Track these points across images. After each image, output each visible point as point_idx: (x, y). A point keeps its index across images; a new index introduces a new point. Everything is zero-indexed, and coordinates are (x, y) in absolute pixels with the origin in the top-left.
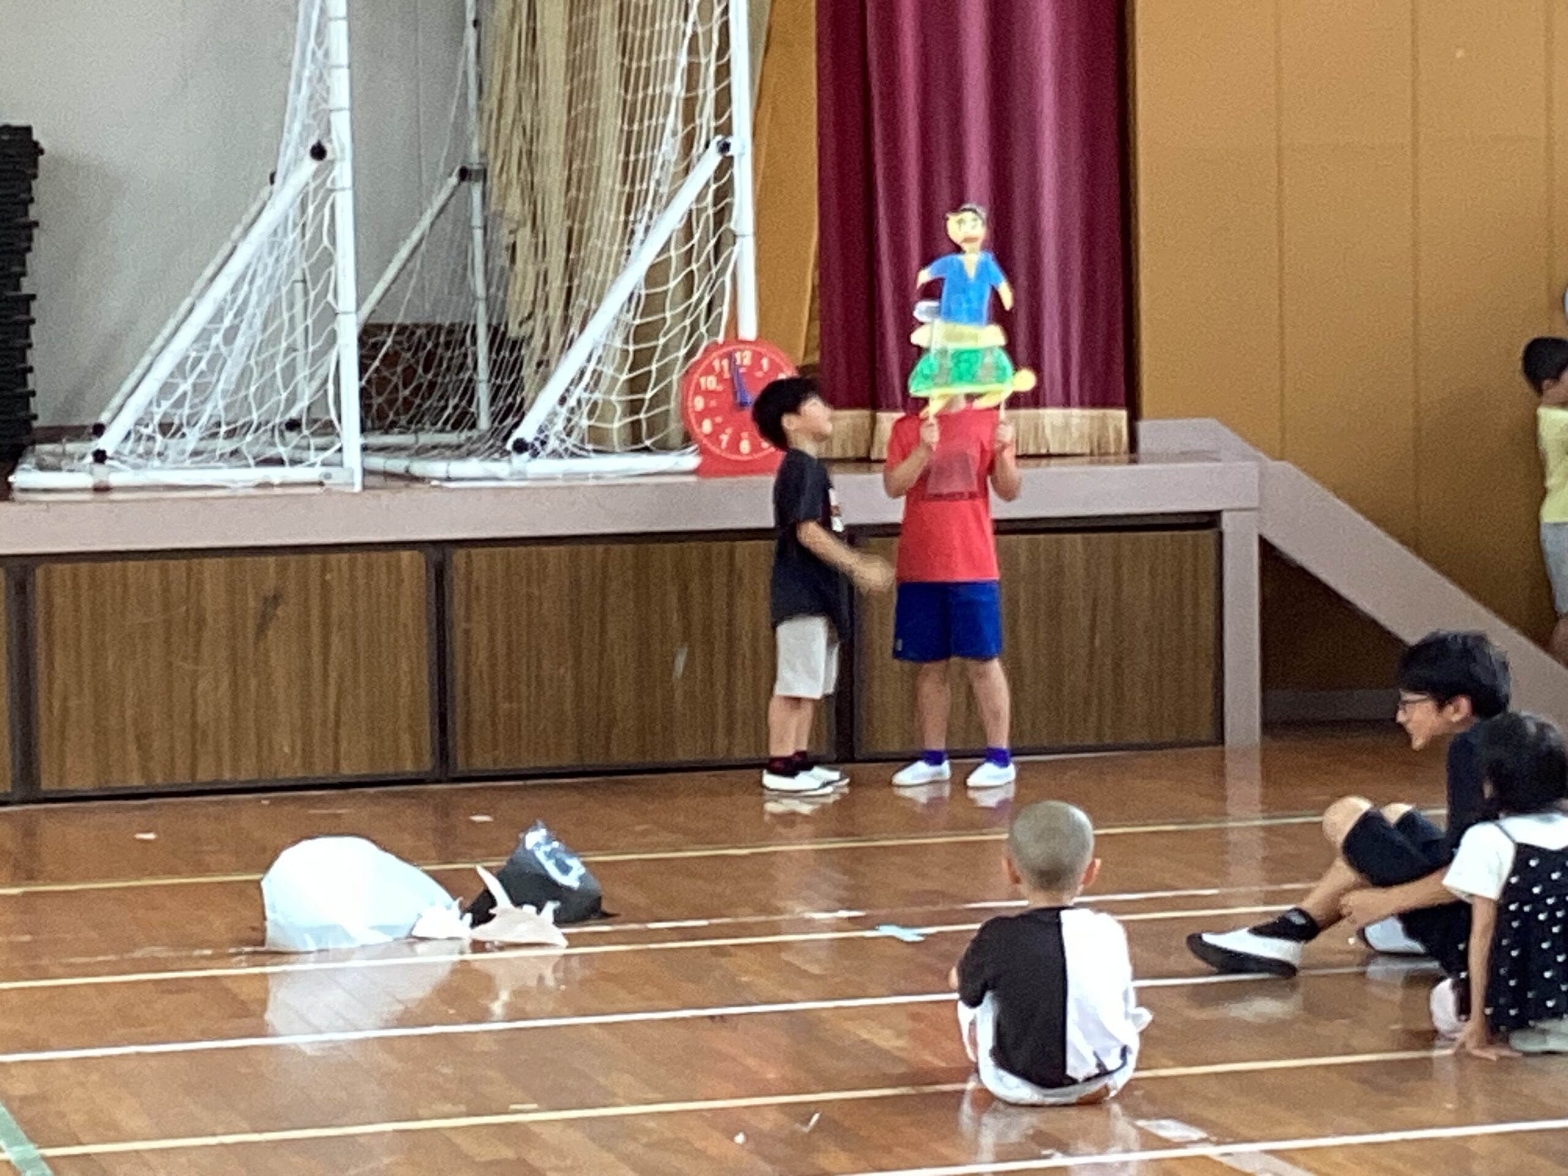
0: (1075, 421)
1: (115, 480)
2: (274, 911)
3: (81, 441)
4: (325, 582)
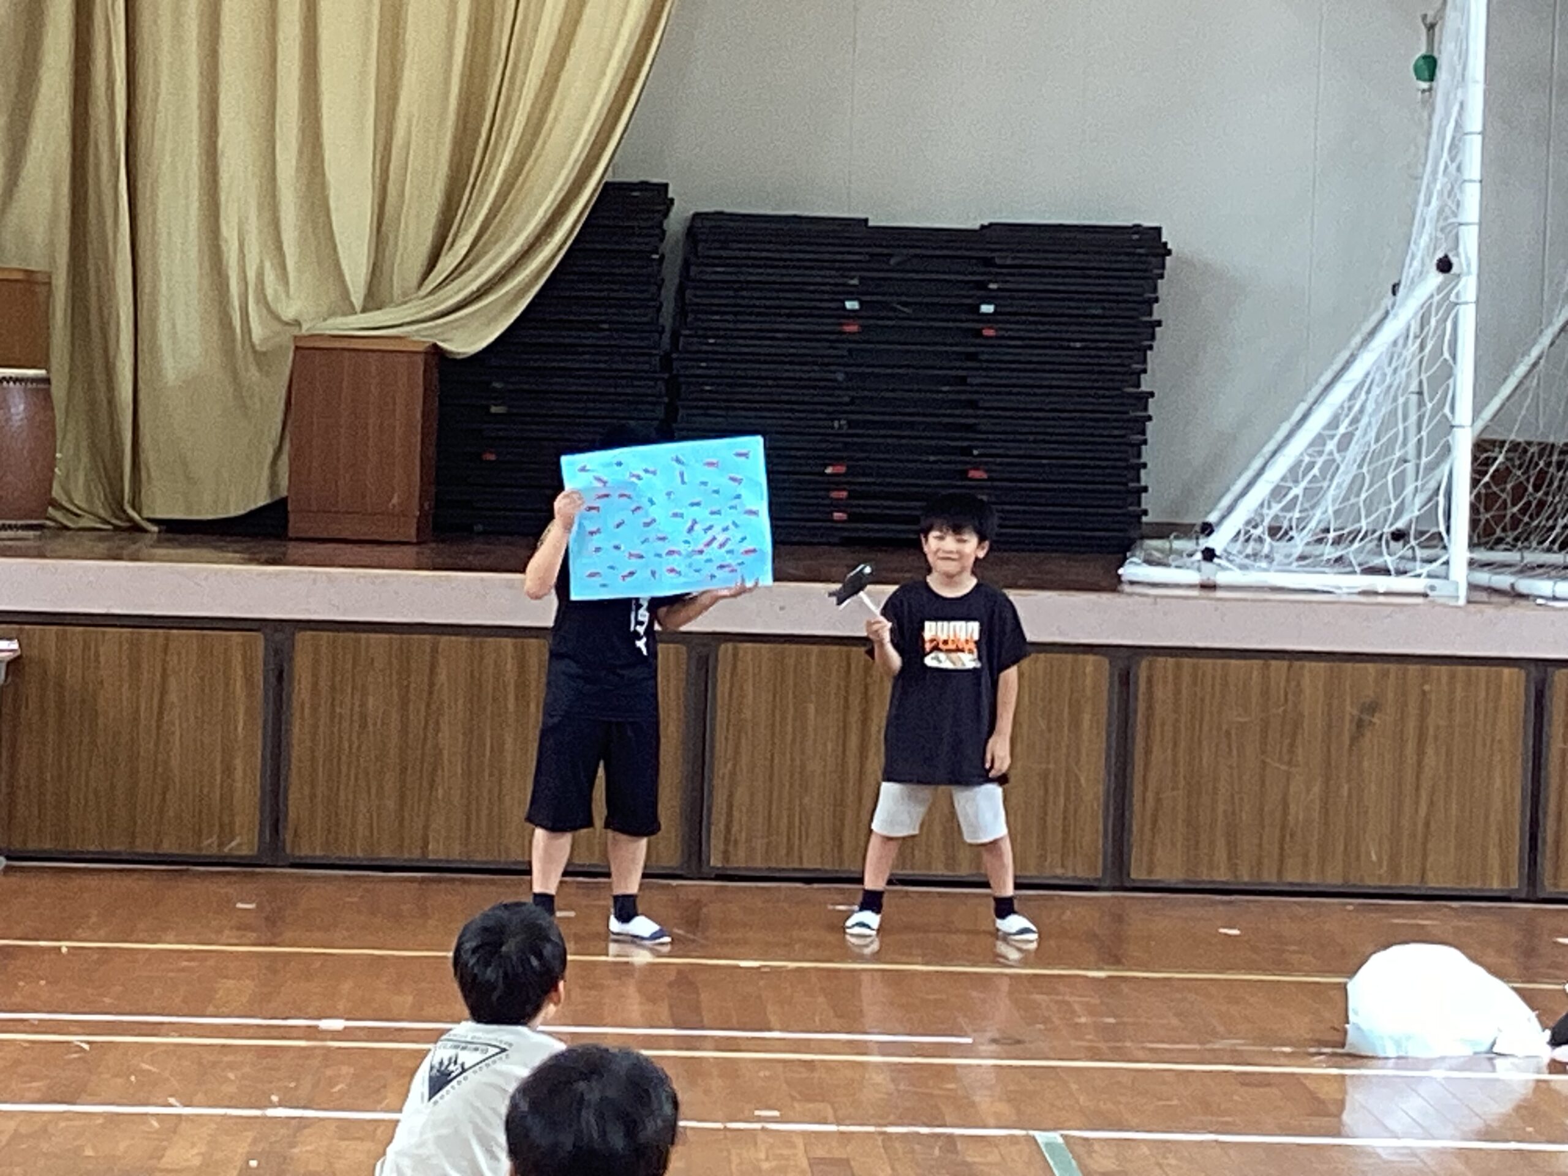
1: (1221, 578)
2: (1356, 1013)
3: (1190, 538)
4: (1424, 693)
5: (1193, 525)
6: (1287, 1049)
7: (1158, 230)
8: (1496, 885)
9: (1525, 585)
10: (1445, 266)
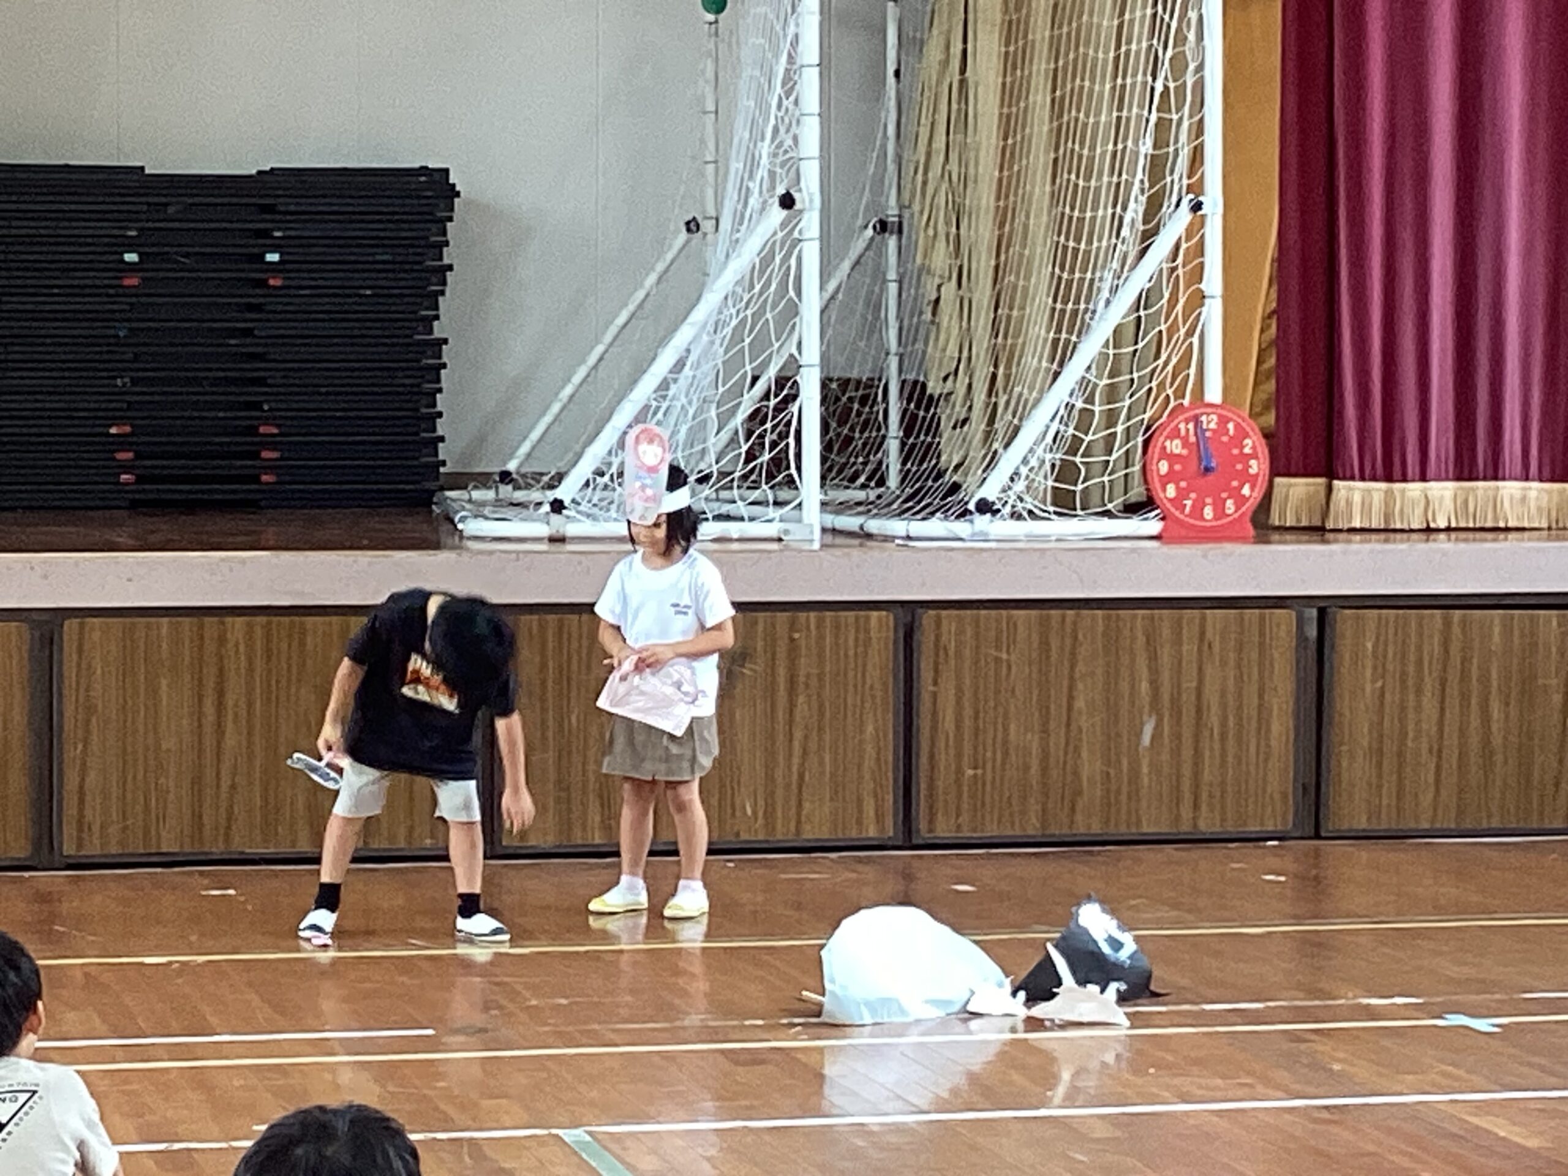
0: (1533, 494)
1: (572, 530)
2: (832, 981)
3: (490, 488)
4: (792, 640)
5: (490, 474)
6: (760, 1022)
7: (446, 171)
8: (872, 832)
9: (874, 525)
10: (787, 202)
